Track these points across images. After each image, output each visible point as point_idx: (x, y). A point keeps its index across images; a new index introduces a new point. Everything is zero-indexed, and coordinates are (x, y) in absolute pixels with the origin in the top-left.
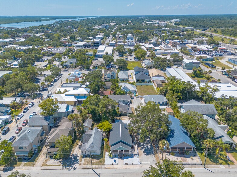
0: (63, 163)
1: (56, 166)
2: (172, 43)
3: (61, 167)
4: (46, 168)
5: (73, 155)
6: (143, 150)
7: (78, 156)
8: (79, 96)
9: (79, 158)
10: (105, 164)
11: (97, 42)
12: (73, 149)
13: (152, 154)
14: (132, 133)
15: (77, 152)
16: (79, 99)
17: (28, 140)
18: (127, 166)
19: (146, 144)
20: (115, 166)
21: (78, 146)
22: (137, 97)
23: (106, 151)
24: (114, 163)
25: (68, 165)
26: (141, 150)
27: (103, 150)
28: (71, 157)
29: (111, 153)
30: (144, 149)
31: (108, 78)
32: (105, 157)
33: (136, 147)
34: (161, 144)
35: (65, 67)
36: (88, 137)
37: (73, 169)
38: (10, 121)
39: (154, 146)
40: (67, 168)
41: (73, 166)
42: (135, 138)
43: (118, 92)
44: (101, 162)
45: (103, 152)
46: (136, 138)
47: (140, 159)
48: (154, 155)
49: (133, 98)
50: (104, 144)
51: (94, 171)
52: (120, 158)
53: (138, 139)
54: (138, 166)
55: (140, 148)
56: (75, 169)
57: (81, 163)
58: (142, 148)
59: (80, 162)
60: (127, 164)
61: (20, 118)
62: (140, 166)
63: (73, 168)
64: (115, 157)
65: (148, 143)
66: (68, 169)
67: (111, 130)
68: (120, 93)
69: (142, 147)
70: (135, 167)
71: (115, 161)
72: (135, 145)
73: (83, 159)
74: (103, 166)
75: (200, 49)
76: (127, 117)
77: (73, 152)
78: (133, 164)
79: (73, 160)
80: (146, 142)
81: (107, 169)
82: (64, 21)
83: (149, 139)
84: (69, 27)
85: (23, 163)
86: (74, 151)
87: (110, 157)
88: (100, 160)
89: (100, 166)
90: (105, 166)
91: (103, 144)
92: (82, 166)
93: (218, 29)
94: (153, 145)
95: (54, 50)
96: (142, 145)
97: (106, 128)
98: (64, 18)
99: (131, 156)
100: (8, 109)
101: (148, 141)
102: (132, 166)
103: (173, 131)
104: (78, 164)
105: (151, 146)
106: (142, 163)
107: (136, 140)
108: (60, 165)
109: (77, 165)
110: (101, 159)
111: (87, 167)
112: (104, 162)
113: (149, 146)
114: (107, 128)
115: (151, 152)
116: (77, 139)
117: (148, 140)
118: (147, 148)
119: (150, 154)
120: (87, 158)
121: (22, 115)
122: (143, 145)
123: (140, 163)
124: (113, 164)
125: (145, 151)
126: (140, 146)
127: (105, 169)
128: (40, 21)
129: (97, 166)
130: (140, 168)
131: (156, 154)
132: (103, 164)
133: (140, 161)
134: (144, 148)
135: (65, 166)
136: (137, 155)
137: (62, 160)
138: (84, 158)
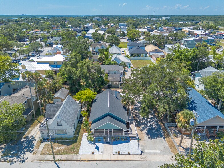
0: (5, 151)
2: (166, 29)
5: (27, 137)
6: (145, 131)
7: (35, 140)
8: (56, 64)
9: (35, 143)
10: (80, 152)
11: (87, 27)
12: (30, 129)
13: (161, 136)
14: (126, 104)
15: (36, 132)
16: (55, 69)
18: (119, 157)
19: (149, 122)
20: (97, 157)
21: (39, 124)
23: (84, 132)
24: (96, 151)
25: (12, 154)
26: (141, 130)
27: (79, 130)
28: (22, 140)
29: (92, 134)
30: (147, 129)
31: (96, 52)
32: (80, 142)
33: (133, 126)
34: (182, 117)
36: (55, 108)
37: (20, 161)
39: (162, 125)
40: (8, 160)
41: (22, 156)
42: (131, 114)
43: (107, 62)
44: (72, 149)
45: (79, 134)
46: (133, 114)
47: (142, 146)
48: (164, 138)
49: (127, 71)
50: (82, 122)
51: (57, 165)
52: (108, 143)
53: (136, 116)
54: (138, 158)
55: (141, 128)
56: (23, 161)
57: (36, 152)
58: (144, 128)
59: (35, 149)
60: (119, 153)
62: (143, 156)
63: (19, 159)
64: (99, 141)
65: (152, 121)
66: (10, 161)
67: (95, 101)
68: (110, 63)
69: (143, 126)
70: (133, 159)
71: (97, 148)
72: (132, 123)
73: (43, 145)
74: (75, 157)
75: (197, 34)
76: (119, 89)
77: (28, 134)
78: (129, 154)
79: (25, 145)
80: (149, 120)
81: (82, 162)
83: (152, 116)
86: (30, 131)
87: (90, 142)
88: (71, 146)
89: (70, 156)
90: (79, 157)
91: (80, 122)
92: (39, 156)
93: (210, 22)
94: (159, 123)
95: (41, 32)
96: (142, 124)
97: (86, 97)
99: (127, 139)
101: (152, 117)
102: (128, 157)
104: (32, 152)
105: (157, 124)
106: (146, 151)
107: (134, 117)
109: (28, 155)
110: (74, 144)
111: (46, 159)
112: (78, 150)
113: (154, 124)
114: (88, 98)
115: (159, 134)
116: (41, 115)
117: (150, 116)
118: (152, 128)
119: (157, 137)
120: (49, 143)
122: (144, 123)
123: (142, 152)
124: (93, 153)
125: (149, 132)
126: (140, 125)
127: (79, 162)
129: (64, 157)
130: (142, 160)
131: (167, 137)
132: (77, 153)
133: (142, 149)
134: (146, 127)
135: (7, 155)
136: (135, 137)
137: (6, 145)
138: (45, 143)
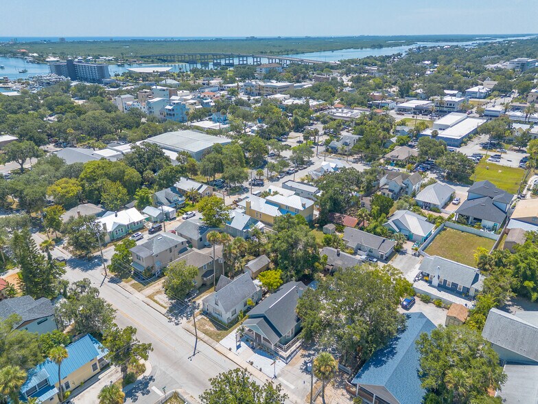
0: (172, 307)
1: (162, 306)
3: (164, 311)
4: (148, 303)
5: (194, 302)
6: (307, 359)
7: (198, 309)
8: (287, 210)
9: (196, 311)
10: (221, 342)
11: (451, 105)
17: (151, 250)
18: (249, 367)
20: (230, 355)
22: (415, 255)
24: (234, 348)
25: (174, 313)
26: (303, 356)
28: (190, 304)
32: (230, 332)
35: (330, 149)
37: (175, 323)
38: (171, 217)
40: (169, 317)
41: (180, 319)
43: (370, 227)
44: (218, 335)
47: (283, 371)
49: (402, 253)
51: (196, 343)
52: (253, 348)
54: (265, 379)
55: (306, 353)
56: (177, 324)
57: (191, 320)
58: (309, 356)
59: (192, 318)
60: (252, 364)
61: (187, 218)
63: (176, 321)
64: (247, 341)
66: (170, 319)
67: (276, 291)
69: (312, 352)
70: (259, 377)
71: (238, 347)
73: (200, 317)
74: (214, 344)
77: (198, 299)
78: (261, 370)
79: (188, 310)
81: (215, 352)
82: (431, 48)
84: (426, 62)
85: (134, 281)
86: (201, 297)
88: (219, 332)
89: (211, 341)
90: (217, 346)
92: (190, 326)
95: (342, 112)
96: (314, 350)
98: (437, 41)
99: (272, 355)
100: (180, 199)
102: (257, 373)
103: (394, 354)
104: (188, 319)
106: (280, 379)
108: (165, 308)
109: (184, 321)
110: (223, 332)
112: (221, 339)
120: (206, 318)
121: (192, 215)
123: (275, 377)
124: (230, 350)
126: (309, 350)
127: (213, 350)
128: (381, 47)
129: (206, 338)
132: (218, 341)
133: (278, 374)
135: (171, 312)
136: (284, 359)
137: (175, 302)
138: (203, 316)
